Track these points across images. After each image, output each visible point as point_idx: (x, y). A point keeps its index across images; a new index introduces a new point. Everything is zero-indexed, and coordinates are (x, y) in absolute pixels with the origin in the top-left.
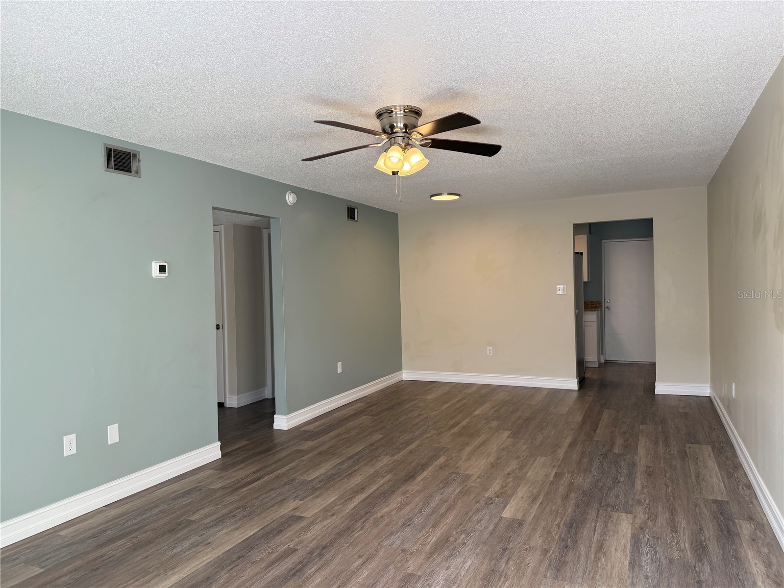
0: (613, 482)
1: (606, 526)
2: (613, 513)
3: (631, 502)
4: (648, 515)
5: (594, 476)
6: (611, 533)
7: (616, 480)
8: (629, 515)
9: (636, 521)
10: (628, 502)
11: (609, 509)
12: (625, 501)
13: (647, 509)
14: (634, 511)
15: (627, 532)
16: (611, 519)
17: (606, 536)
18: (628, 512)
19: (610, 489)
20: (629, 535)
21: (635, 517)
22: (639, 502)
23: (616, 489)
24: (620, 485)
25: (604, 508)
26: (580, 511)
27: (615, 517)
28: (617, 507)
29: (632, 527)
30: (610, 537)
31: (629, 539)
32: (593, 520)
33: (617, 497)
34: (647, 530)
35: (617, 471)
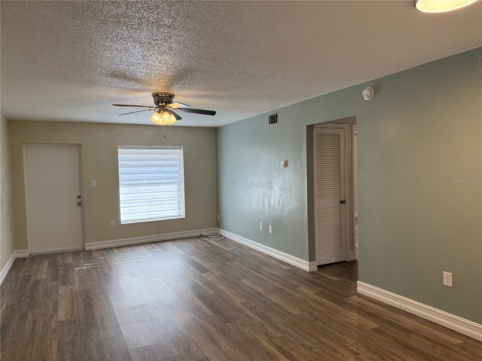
0: (74, 341)
1: (72, 311)
2: (70, 319)
3: (60, 329)
4: (48, 325)
5: (92, 342)
6: (68, 309)
7: (73, 345)
8: (60, 320)
9: (56, 318)
10: (62, 329)
11: (73, 320)
12: (64, 328)
13: (49, 328)
14: (57, 324)
15: (61, 312)
16: (70, 315)
17: (71, 307)
18: (61, 322)
19: (76, 334)
20: (59, 311)
21: (57, 320)
22: (54, 331)
23: (71, 336)
24: (69, 341)
25: (76, 319)
26: (89, 314)
27: (68, 317)
28: (68, 323)
29: (58, 315)
30: (69, 307)
31: (59, 309)
32: (80, 311)
33: (69, 330)
34: (50, 316)
35: (74, 355)
